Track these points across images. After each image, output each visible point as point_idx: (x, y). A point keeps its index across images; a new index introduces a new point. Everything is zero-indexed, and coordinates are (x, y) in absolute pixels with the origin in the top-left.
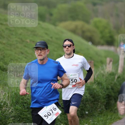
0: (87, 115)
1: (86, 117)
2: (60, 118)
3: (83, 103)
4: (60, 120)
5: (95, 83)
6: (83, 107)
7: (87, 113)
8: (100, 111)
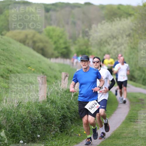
0: (38, 139)
1: (38, 141)
2: (7, 142)
3: (34, 125)
4: (8, 144)
5: (48, 101)
6: (35, 129)
7: (39, 136)
8: (54, 135)
